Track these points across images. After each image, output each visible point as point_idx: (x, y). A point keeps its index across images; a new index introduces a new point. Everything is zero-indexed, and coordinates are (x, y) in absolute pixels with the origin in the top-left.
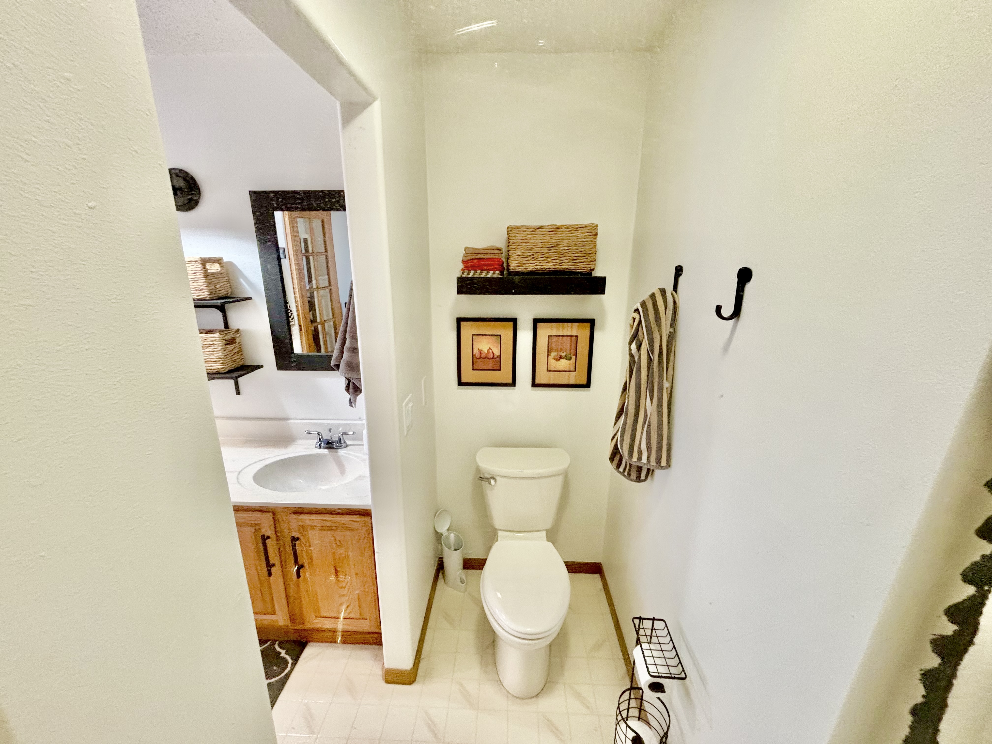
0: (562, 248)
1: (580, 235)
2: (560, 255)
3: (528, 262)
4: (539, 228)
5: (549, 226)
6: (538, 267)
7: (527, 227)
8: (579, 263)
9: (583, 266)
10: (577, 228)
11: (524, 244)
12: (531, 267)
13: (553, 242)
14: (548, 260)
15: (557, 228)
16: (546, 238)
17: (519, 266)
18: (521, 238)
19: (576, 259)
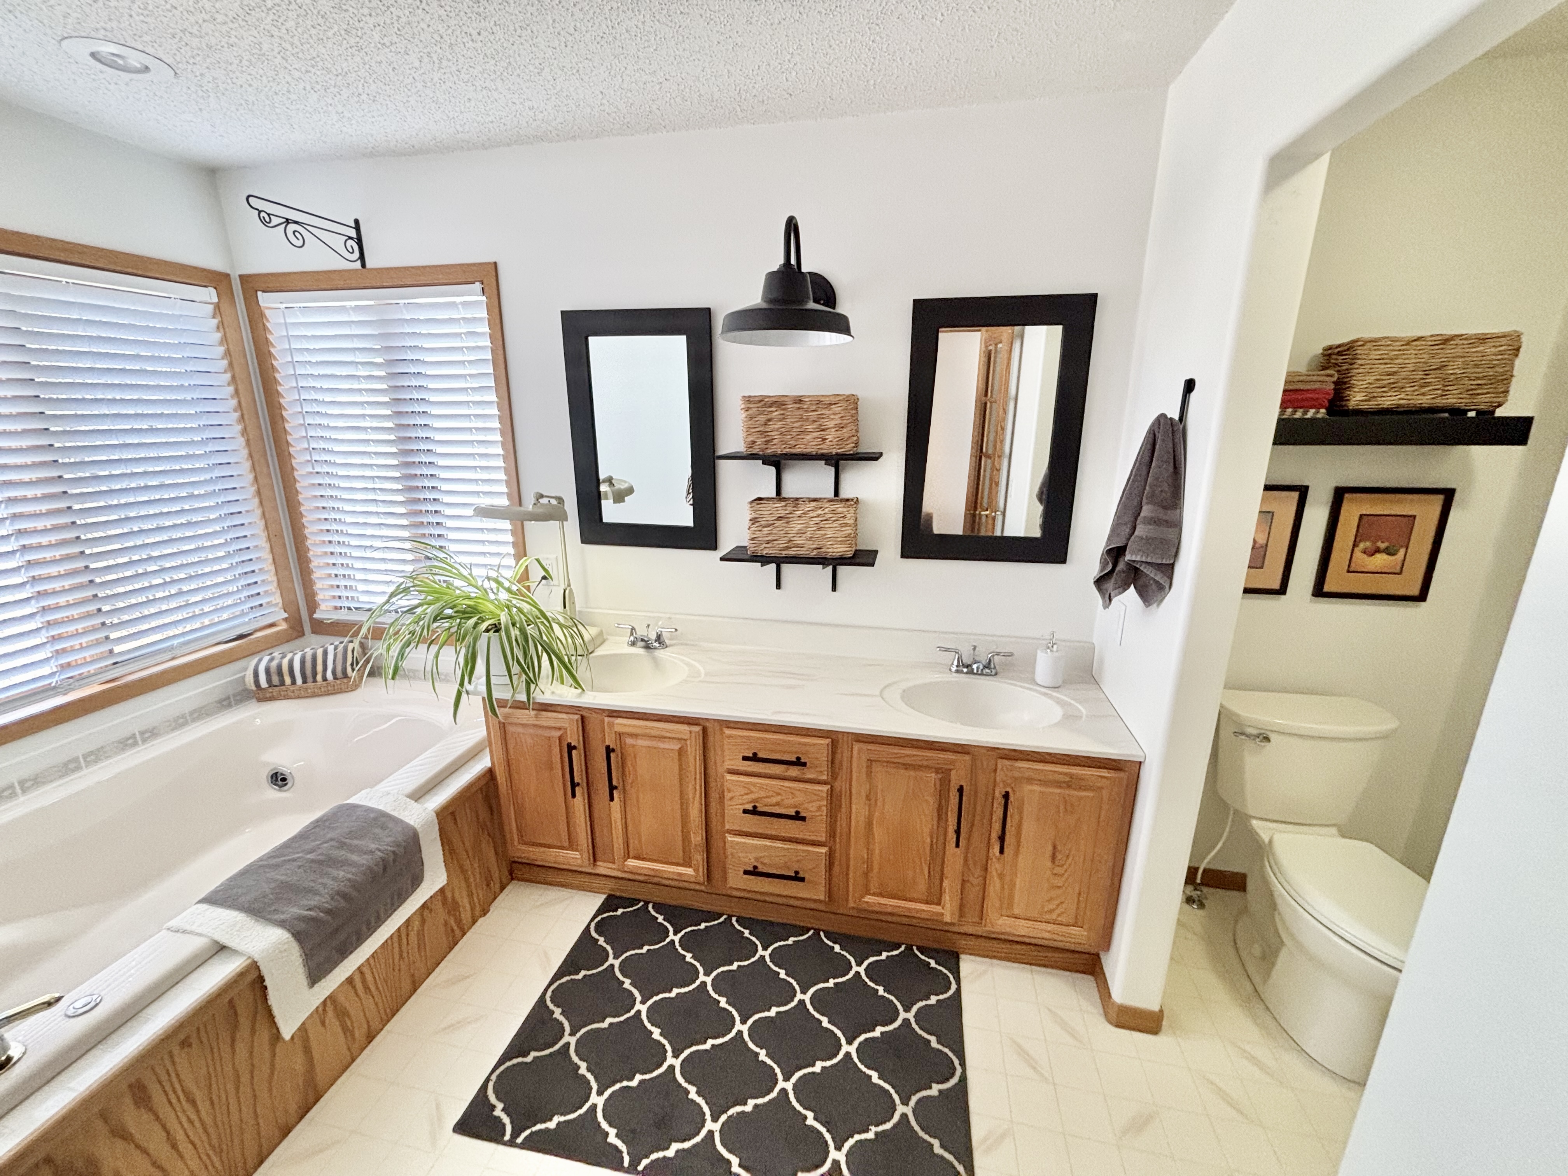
0: (1451, 372)
1: (1489, 349)
2: (1446, 383)
3: (1385, 394)
4: (1415, 340)
5: (1432, 336)
6: (1402, 402)
7: (1394, 340)
8: (1478, 394)
9: (1487, 400)
10: (1483, 339)
11: (1383, 366)
12: (1387, 402)
13: (1436, 362)
14: (1423, 390)
15: (1446, 340)
16: (1424, 356)
17: (1366, 401)
18: (1378, 357)
19: (1476, 389)
